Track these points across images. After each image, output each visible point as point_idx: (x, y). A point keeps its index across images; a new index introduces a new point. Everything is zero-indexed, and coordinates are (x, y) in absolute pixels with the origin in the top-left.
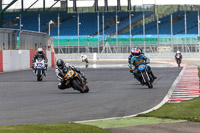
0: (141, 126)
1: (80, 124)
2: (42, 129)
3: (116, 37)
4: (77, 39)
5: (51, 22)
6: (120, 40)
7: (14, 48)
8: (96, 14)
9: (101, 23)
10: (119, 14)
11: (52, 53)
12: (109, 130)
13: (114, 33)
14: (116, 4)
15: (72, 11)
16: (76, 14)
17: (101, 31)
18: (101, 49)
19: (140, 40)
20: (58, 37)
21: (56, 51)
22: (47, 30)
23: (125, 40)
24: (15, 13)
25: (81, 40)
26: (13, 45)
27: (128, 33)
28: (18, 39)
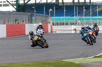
0: (95, 62)
1: (65, 61)
2: (46, 64)
3: (84, 17)
4: (64, 19)
5: (51, 10)
6: (85, 19)
7: (31, 23)
8: (73, 6)
9: (76, 11)
10: (85, 6)
11: (51, 26)
12: (80, 64)
13: (83, 16)
14: (84, 1)
15: (61, 5)
16: (63, 6)
17: (76, 14)
18: (76, 23)
19: (96, 19)
20: (54, 18)
21: (53, 24)
22: (48, 14)
23: (89, 19)
24: (32, 5)
25: (66, 19)
26: (31, 21)
27: (90, 16)
28: (33, 18)
